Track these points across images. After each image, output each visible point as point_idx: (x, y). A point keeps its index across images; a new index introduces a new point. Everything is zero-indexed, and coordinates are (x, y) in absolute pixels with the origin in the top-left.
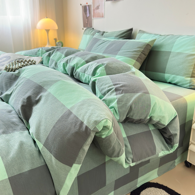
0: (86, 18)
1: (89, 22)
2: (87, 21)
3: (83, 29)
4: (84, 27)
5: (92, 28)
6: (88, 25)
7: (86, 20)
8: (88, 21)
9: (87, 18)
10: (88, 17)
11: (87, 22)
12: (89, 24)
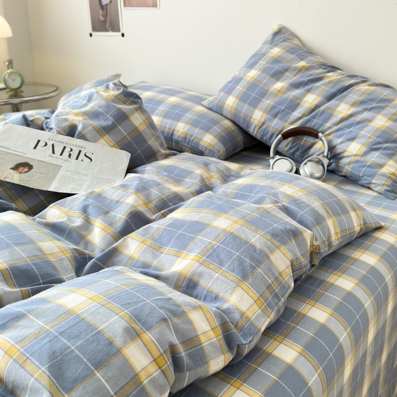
0: (99, 6)
1: (108, 18)
2: (103, 16)
3: (91, 35)
4: (95, 29)
5: (120, 34)
6: (107, 27)
7: (101, 12)
8: (105, 16)
9: (102, 7)
10: (106, 5)
11: (102, 19)
12: (108, 21)
